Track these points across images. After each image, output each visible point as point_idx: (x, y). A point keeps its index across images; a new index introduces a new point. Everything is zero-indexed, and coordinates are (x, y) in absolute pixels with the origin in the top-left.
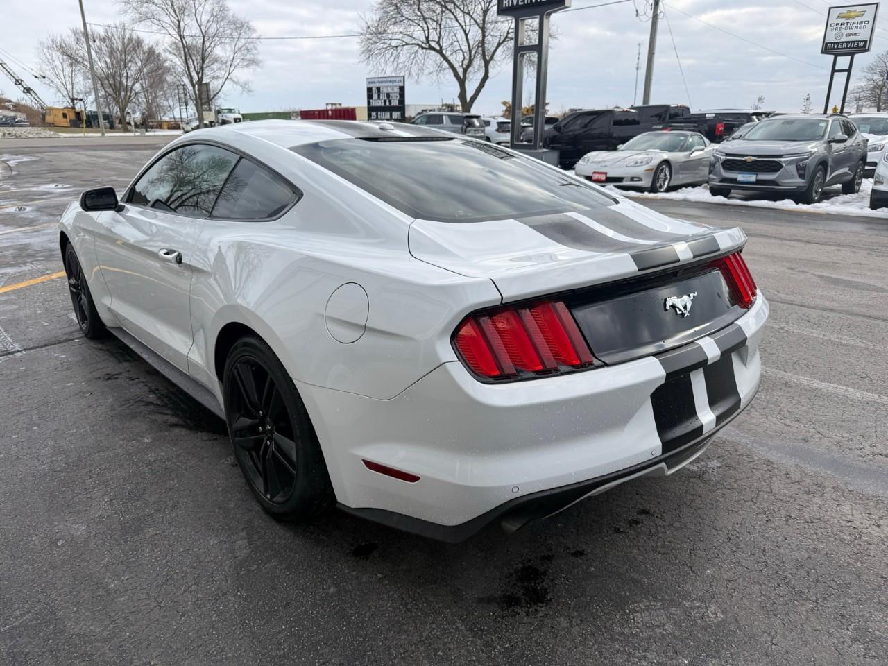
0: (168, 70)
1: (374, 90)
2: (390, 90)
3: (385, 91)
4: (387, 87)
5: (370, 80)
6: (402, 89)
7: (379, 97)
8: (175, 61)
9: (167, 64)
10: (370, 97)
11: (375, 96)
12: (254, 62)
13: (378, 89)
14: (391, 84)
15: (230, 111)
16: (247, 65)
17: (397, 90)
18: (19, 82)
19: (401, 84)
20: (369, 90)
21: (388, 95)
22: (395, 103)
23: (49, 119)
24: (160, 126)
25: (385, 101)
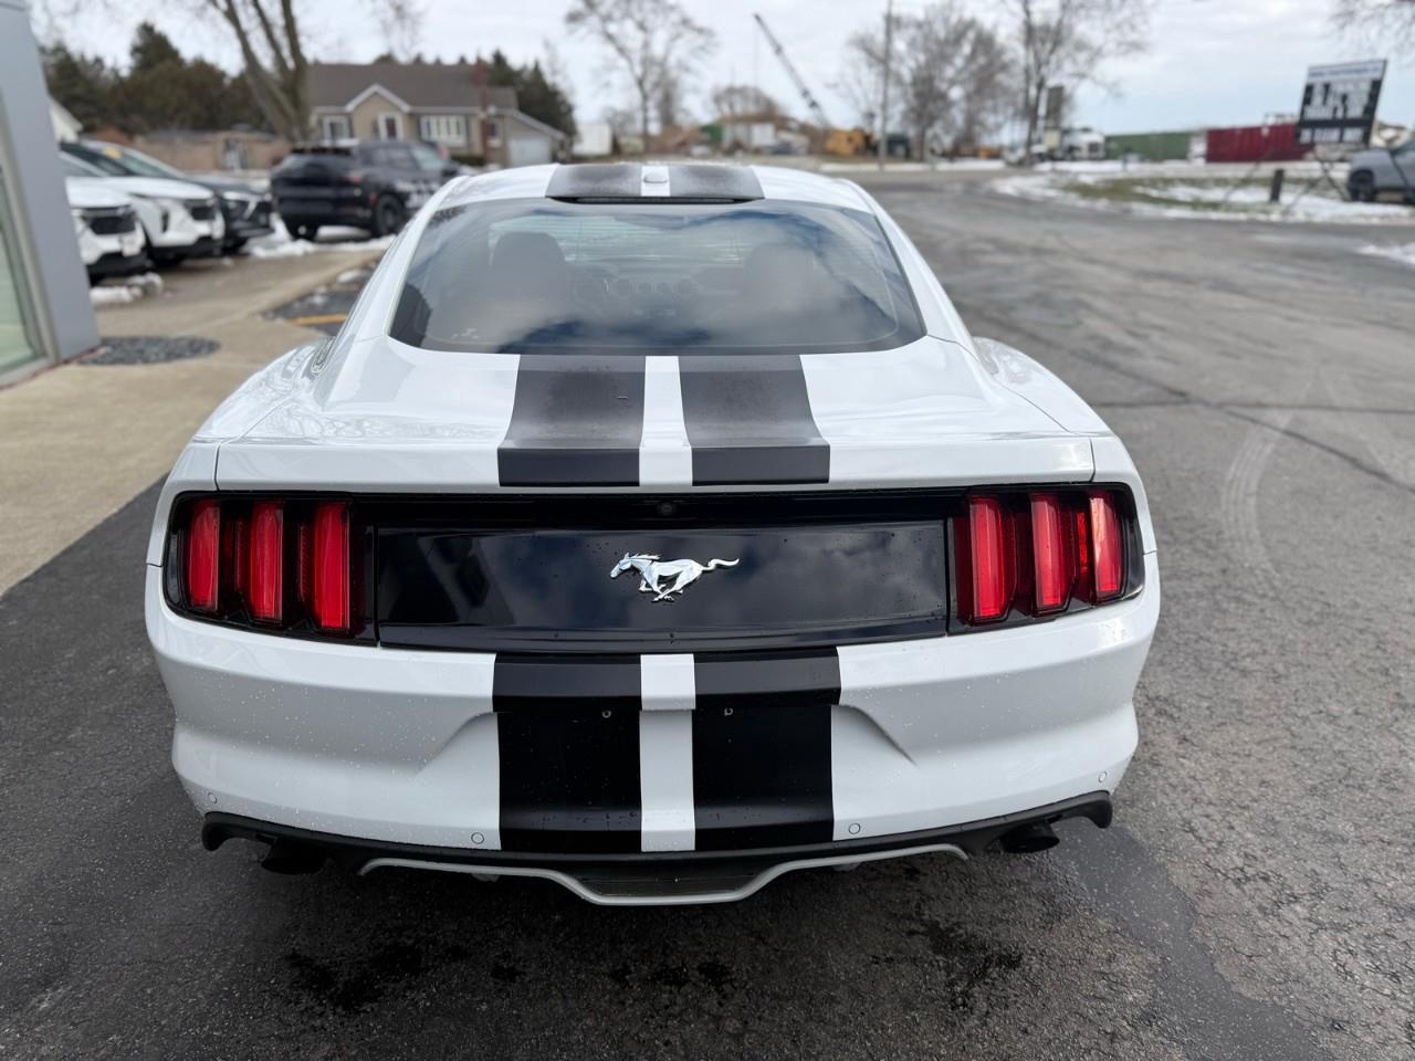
0: (1004, 68)
1: (1318, 90)
2: (1350, 88)
3: (1339, 89)
4: (1345, 82)
5: (1314, 72)
6: (1376, 86)
7: (1325, 102)
8: (1017, 52)
9: (1006, 58)
10: (1307, 101)
11: (1317, 99)
12: (1137, 47)
13: (1327, 87)
14: (1355, 76)
15: (1086, 130)
16: (1125, 53)
17: (1365, 87)
18: (805, 93)
19: (1376, 75)
20: (1309, 89)
21: (1344, 98)
22: (1356, 111)
23: (830, 144)
24: (975, 154)
25: (1335, 110)
